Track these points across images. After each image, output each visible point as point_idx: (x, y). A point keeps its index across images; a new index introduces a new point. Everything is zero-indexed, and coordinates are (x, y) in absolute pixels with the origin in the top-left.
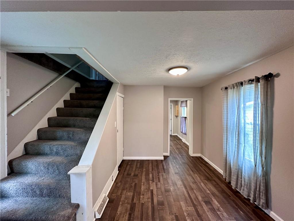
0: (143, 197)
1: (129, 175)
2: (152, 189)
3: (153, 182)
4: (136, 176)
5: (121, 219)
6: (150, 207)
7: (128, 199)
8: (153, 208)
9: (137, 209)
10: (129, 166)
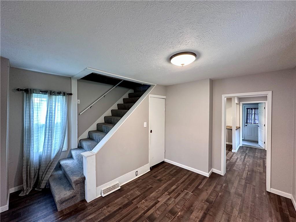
0: (144, 203)
1: (155, 177)
2: (159, 200)
3: (168, 195)
4: (160, 180)
5: (112, 207)
6: (140, 214)
7: (131, 196)
8: (141, 217)
9: (128, 208)
10: (163, 169)
